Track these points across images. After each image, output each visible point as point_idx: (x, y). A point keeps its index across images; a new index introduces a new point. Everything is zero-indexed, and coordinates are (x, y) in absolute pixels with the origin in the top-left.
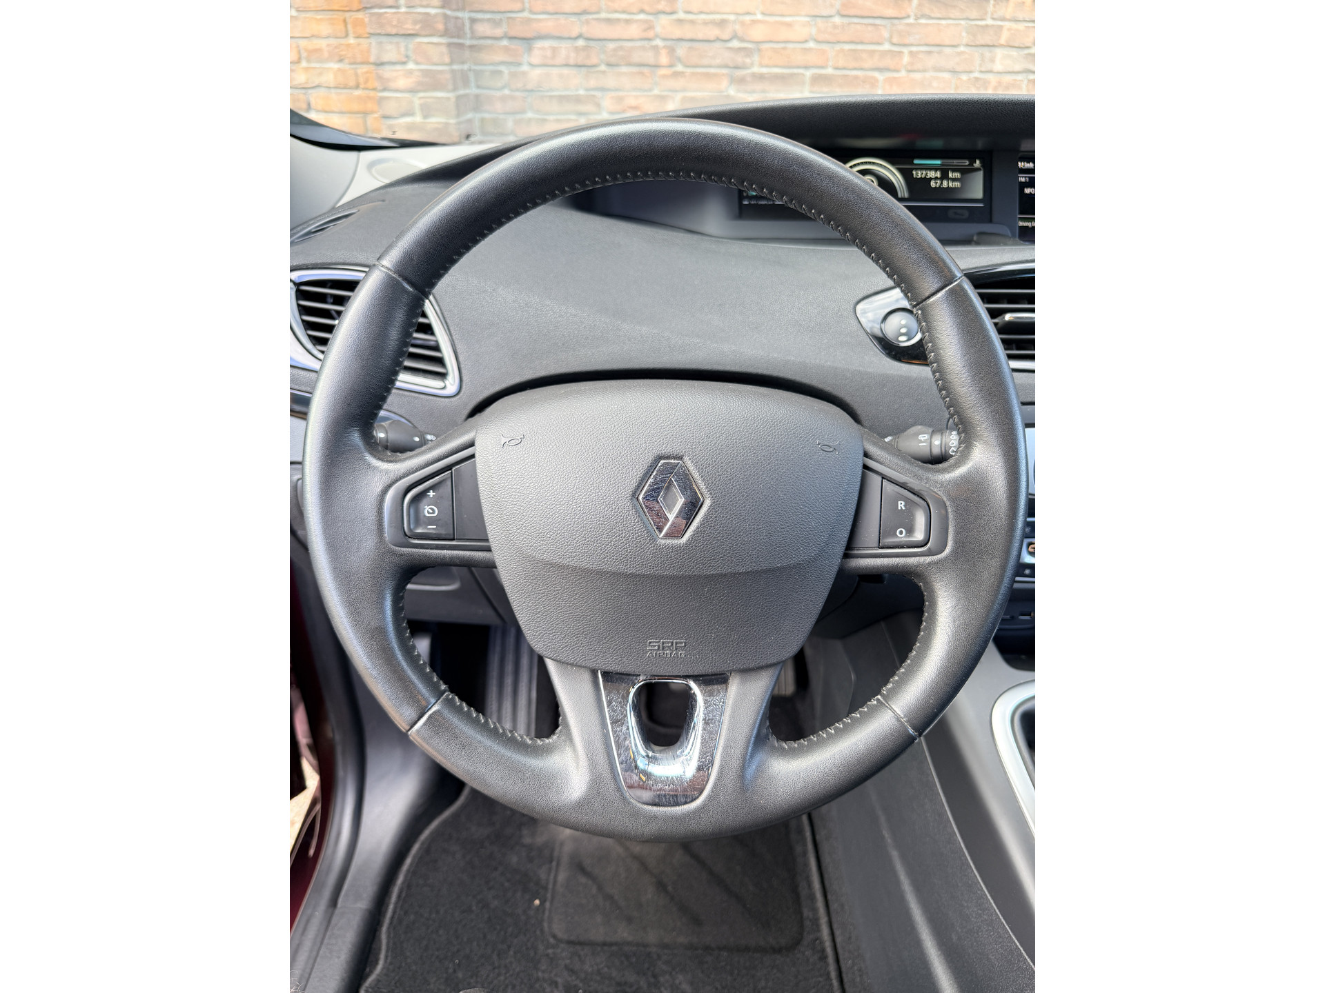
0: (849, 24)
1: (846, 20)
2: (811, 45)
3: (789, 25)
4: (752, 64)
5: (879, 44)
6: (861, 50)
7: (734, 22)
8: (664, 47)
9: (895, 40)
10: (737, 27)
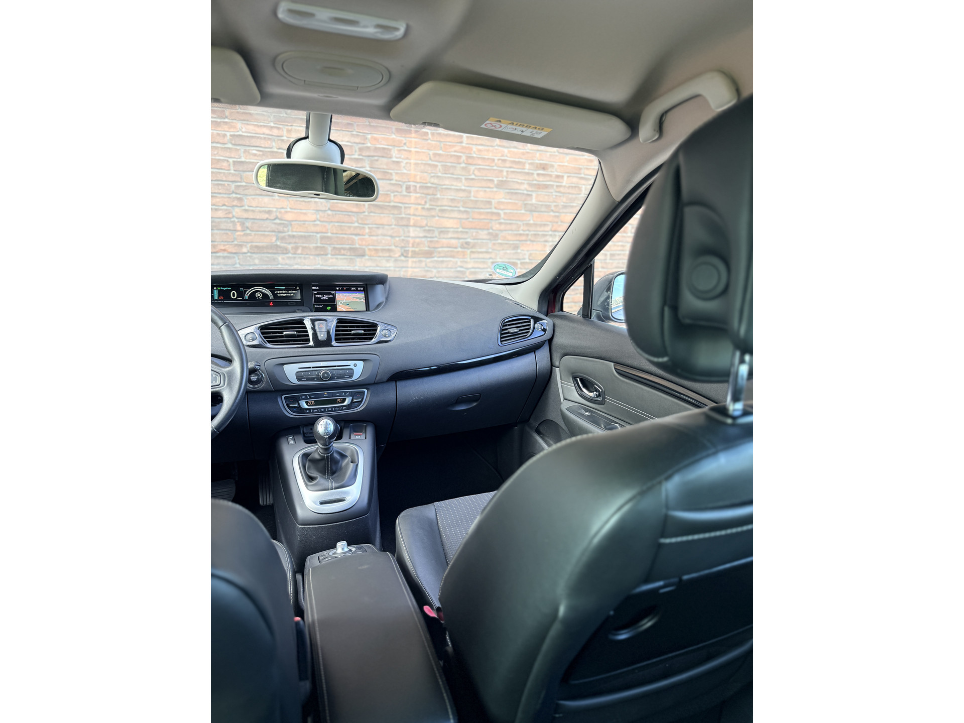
0: (336, 214)
1: (334, 213)
2: (318, 222)
3: (305, 214)
4: (288, 231)
5: (352, 223)
6: (345, 226)
7: (276, 212)
8: (238, 222)
9: (360, 222)
10: (278, 214)
